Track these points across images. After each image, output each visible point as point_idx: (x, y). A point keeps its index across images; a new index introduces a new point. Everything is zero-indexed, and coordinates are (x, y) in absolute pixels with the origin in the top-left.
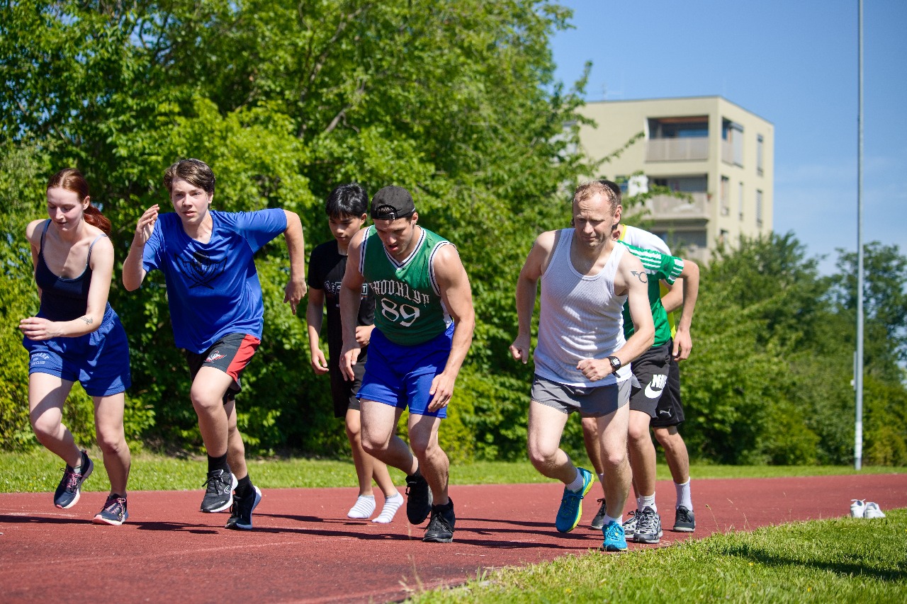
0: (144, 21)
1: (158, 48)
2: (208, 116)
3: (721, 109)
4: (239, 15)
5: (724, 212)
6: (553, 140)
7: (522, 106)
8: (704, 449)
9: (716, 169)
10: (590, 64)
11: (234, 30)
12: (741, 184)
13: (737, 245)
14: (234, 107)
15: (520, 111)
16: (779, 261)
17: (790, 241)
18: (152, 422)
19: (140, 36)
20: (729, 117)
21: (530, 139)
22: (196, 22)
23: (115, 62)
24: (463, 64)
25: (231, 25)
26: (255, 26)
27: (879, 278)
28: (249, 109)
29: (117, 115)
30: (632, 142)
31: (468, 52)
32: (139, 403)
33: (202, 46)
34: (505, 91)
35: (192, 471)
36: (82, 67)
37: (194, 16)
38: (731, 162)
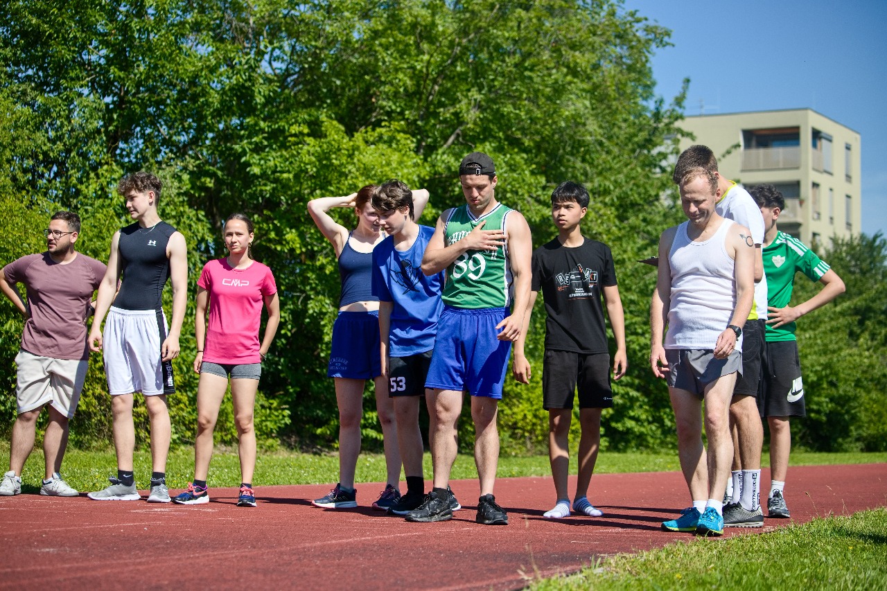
0: (273, 49)
1: (287, 73)
2: (336, 137)
3: (812, 121)
4: (362, 42)
5: (816, 216)
6: (655, 152)
7: (625, 121)
8: (801, 438)
9: (808, 176)
10: (688, 81)
11: (356, 55)
12: (831, 190)
13: (830, 246)
14: (358, 127)
15: (624, 125)
16: (868, 261)
17: (878, 242)
18: (288, 421)
19: (270, 63)
20: (818, 127)
21: (633, 151)
22: (322, 49)
23: (248, 88)
24: (570, 83)
25: (354, 50)
26: (376, 52)
28: (373, 130)
29: (250, 136)
30: (729, 152)
31: (573, 71)
32: (275, 403)
33: (327, 71)
34: (609, 107)
35: (325, 466)
36: (217, 92)
37: (319, 44)
38: (821, 170)
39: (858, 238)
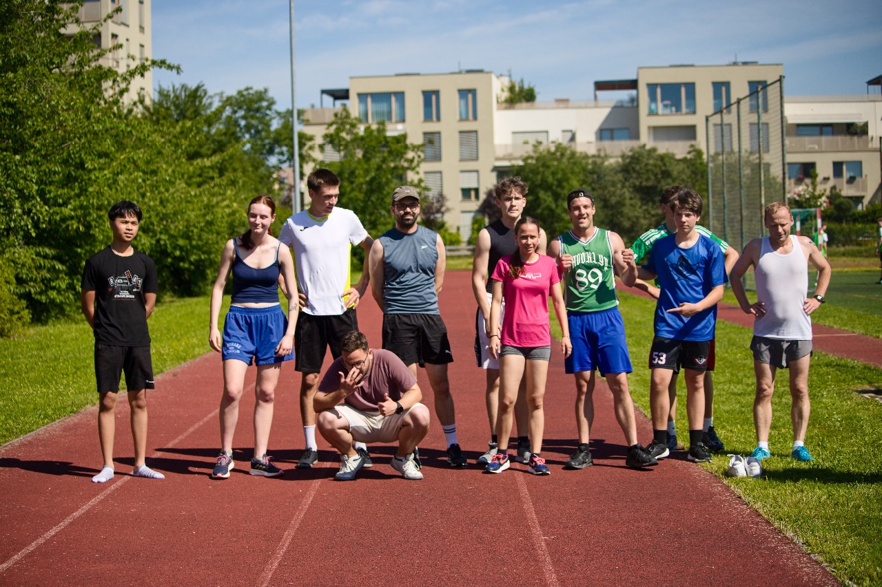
13: (156, 97)
27: (252, 117)
38: (119, 22)
39: (180, 88)
